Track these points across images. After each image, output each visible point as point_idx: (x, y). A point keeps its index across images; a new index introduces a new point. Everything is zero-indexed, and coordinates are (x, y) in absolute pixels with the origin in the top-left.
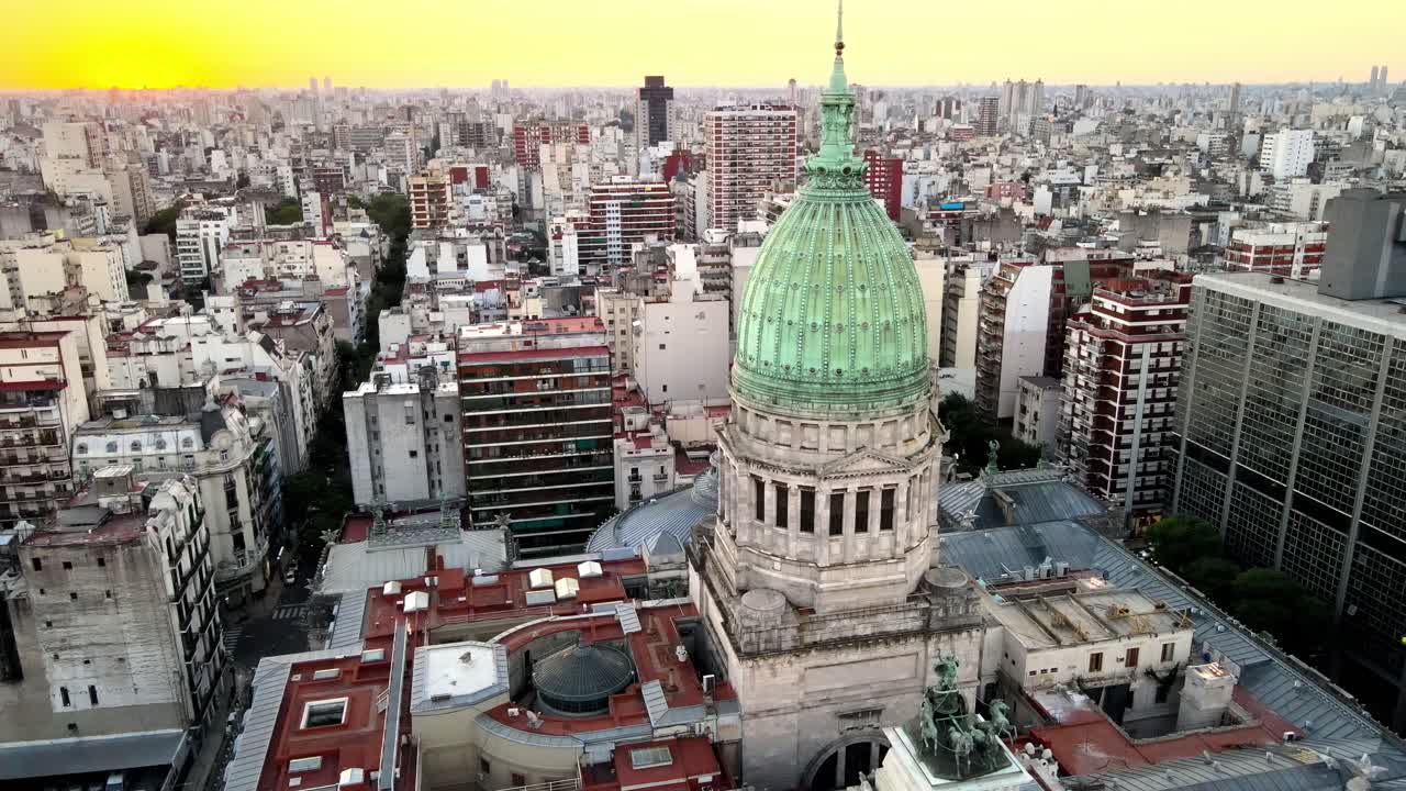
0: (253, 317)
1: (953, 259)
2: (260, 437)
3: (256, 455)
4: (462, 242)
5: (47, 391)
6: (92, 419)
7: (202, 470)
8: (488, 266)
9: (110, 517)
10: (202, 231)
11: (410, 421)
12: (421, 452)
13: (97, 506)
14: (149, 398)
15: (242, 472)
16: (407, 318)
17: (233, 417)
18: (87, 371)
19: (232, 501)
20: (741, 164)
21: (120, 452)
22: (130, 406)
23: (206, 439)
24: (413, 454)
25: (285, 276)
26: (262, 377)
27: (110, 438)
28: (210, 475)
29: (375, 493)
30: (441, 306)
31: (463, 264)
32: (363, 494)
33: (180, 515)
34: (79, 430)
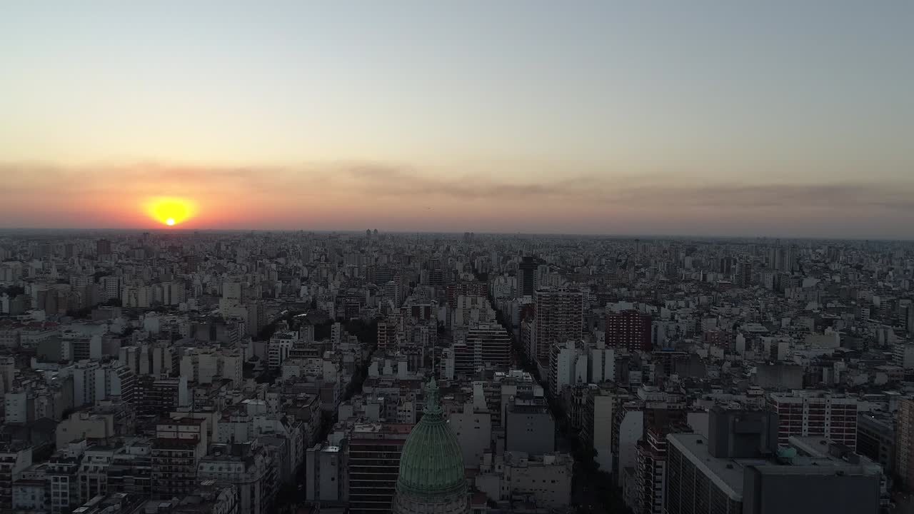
0: (285, 401)
1: (619, 396)
2: (270, 467)
3: (267, 475)
4: (397, 359)
5: (194, 443)
6: (208, 455)
7: (243, 481)
8: (407, 372)
9: (203, 501)
10: (281, 344)
11: (333, 464)
12: (336, 478)
13: (200, 496)
14: (229, 447)
15: (259, 483)
16: (351, 407)
17: (259, 458)
18: (209, 434)
19: (253, 496)
20: (552, 319)
21: (214, 471)
22: (222, 450)
23: (246, 468)
24: (333, 479)
25: (309, 375)
26: (278, 436)
27: (212, 465)
28: (246, 484)
29: (315, 495)
30: (368, 402)
31: (395, 371)
32: (310, 496)
33: (227, 503)
34: (202, 460)
